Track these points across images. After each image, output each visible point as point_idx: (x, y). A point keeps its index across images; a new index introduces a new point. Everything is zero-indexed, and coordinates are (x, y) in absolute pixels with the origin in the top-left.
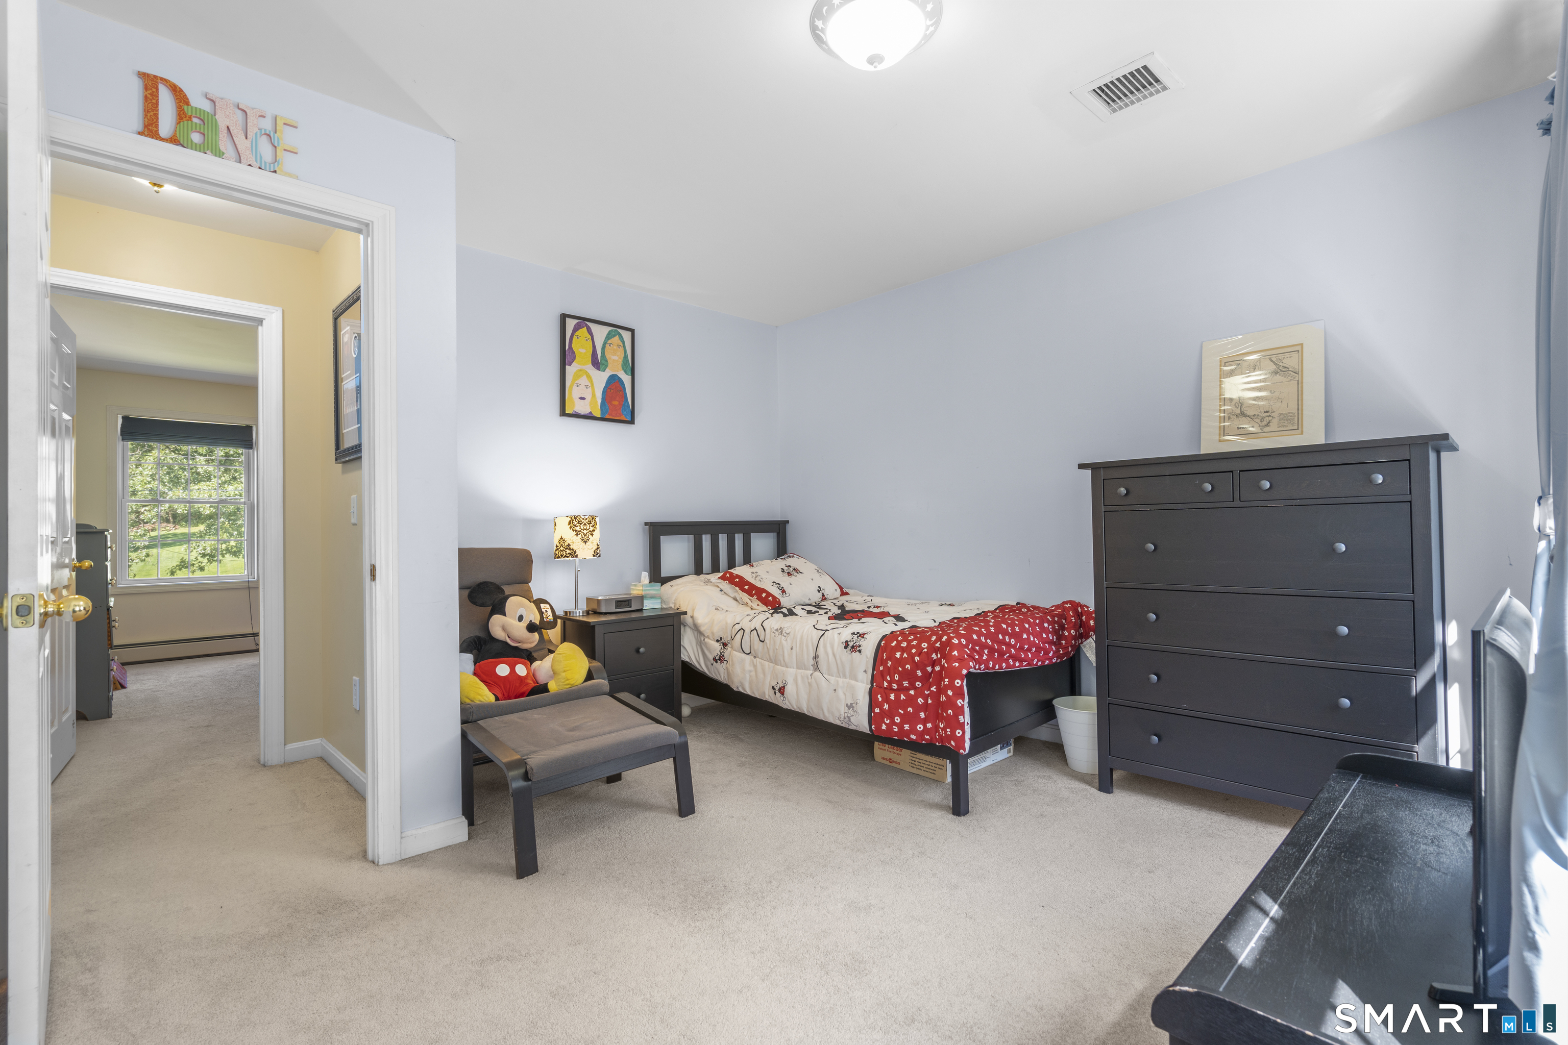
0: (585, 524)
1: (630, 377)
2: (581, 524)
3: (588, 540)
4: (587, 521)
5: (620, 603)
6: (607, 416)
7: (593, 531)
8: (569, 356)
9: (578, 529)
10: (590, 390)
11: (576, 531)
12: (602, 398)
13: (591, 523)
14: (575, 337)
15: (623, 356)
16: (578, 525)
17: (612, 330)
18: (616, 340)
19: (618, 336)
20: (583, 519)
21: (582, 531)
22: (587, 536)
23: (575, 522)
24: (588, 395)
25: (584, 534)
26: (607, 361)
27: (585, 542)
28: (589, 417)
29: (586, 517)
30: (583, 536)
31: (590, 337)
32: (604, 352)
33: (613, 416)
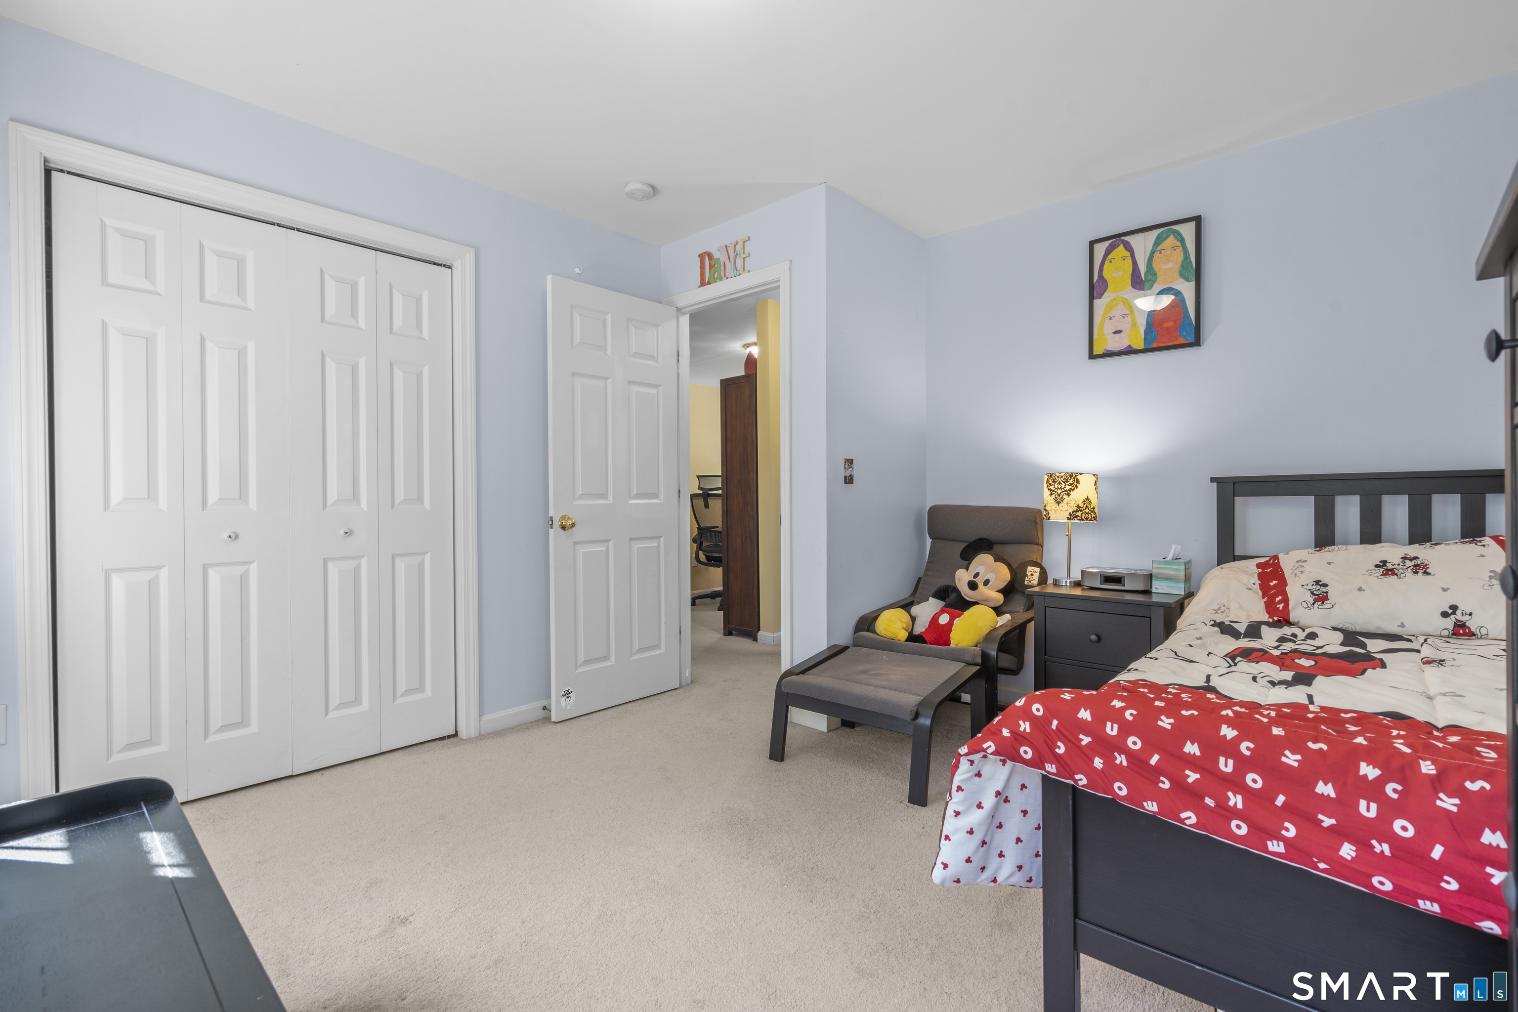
0: (1060, 483)
1: (1193, 283)
2: (1056, 482)
3: (1062, 501)
4: (1062, 479)
5: (1109, 579)
6: (1155, 345)
7: (1070, 491)
8: (1098, 288)
9: (1052, 487)
10: (1128, 319)
11: (1051, 490)
12: (1147, 324)
13: (1068, 482)
14: (1107, 263)
15: (1181, 258)
16: (1053, 483)
17: (1163, 232)
18: (1171, 241)
19: (1172, 235)
20: (1058, 477)
21: (1056, 490)
22: (1061, 496)
23: (1050, 480)
24: (1125, 326)
25: (1058, 493)
26: (1155, 274)
27: (1059, 503)
28: (1129, 351)
29: (1062, 475)
30: (1057, 496)
31: (1128, 254)
32: (1151, 265)
33: (1164, 343)
